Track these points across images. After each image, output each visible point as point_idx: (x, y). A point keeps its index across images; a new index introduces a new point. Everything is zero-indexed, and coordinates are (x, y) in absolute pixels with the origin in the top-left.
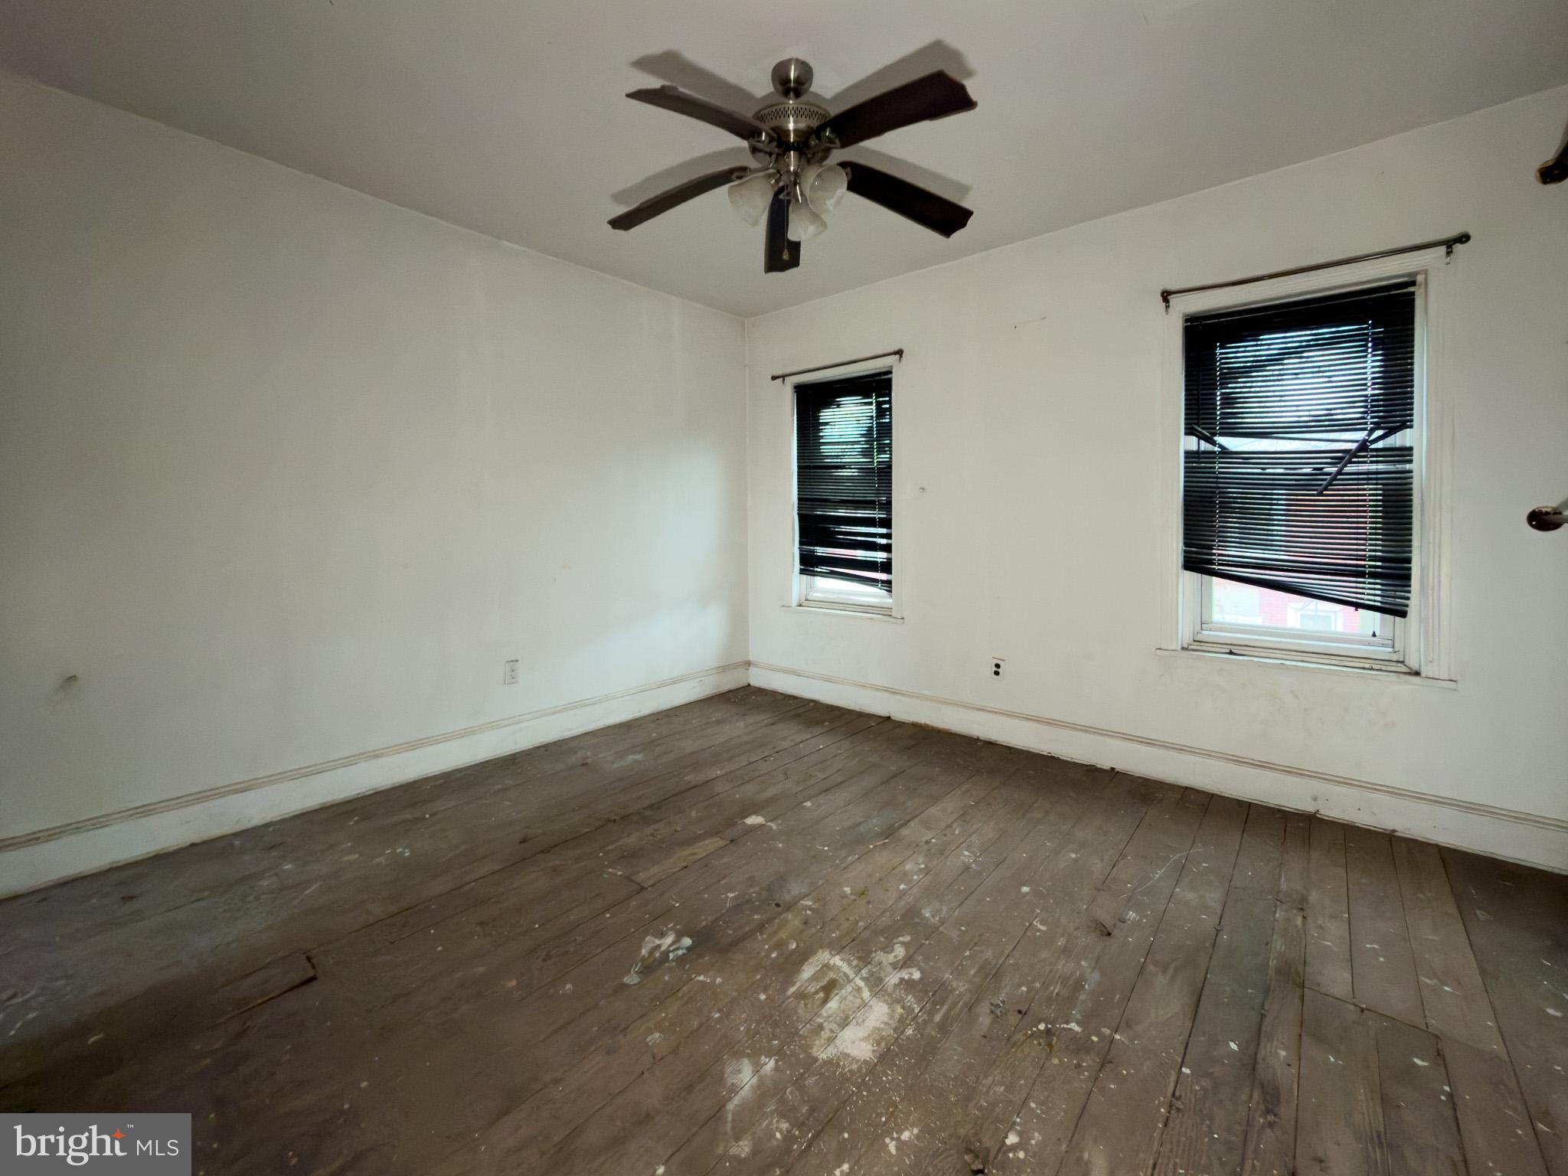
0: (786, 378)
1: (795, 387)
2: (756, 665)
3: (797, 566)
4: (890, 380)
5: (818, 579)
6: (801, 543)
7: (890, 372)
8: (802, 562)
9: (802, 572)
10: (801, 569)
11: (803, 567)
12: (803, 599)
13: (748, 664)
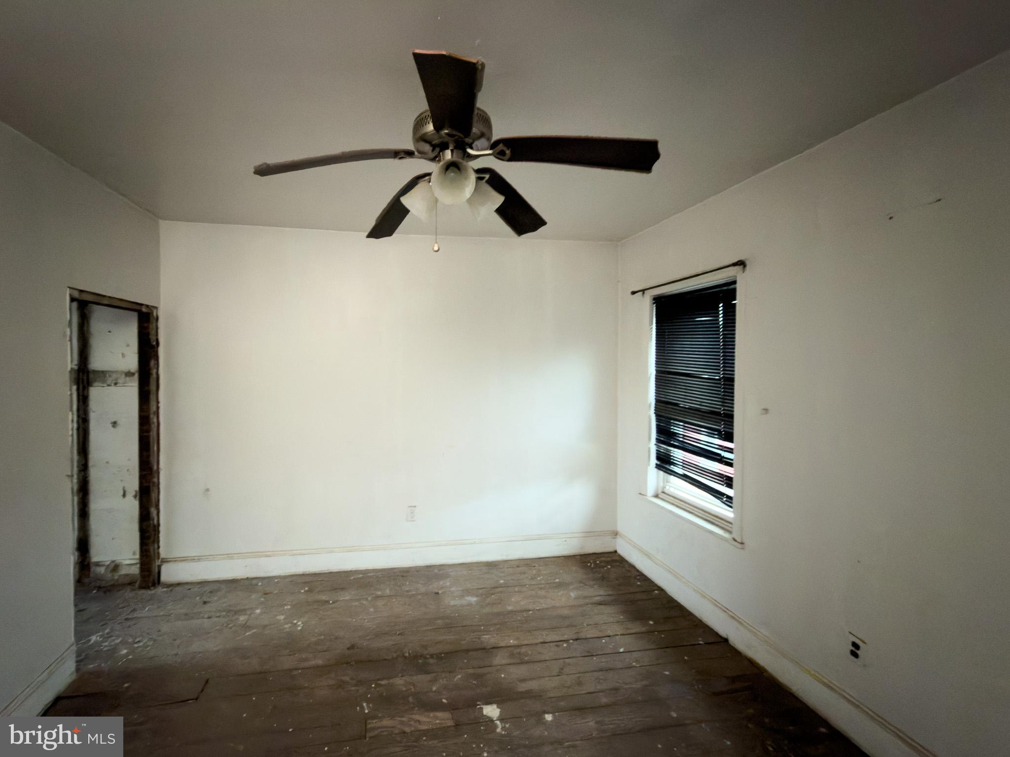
0: (645, 291)
1: (654, 299)
2: (621, 537)
3: (654, 461)
4: (734, 290)
5: (672, 478)
6: (658, 441)
7: (734, 282)
8: (658, 458)
9: (660, 467)
10: (657, 464)
11: (659, 463)
12: (660, 492)
13: (615, 534)
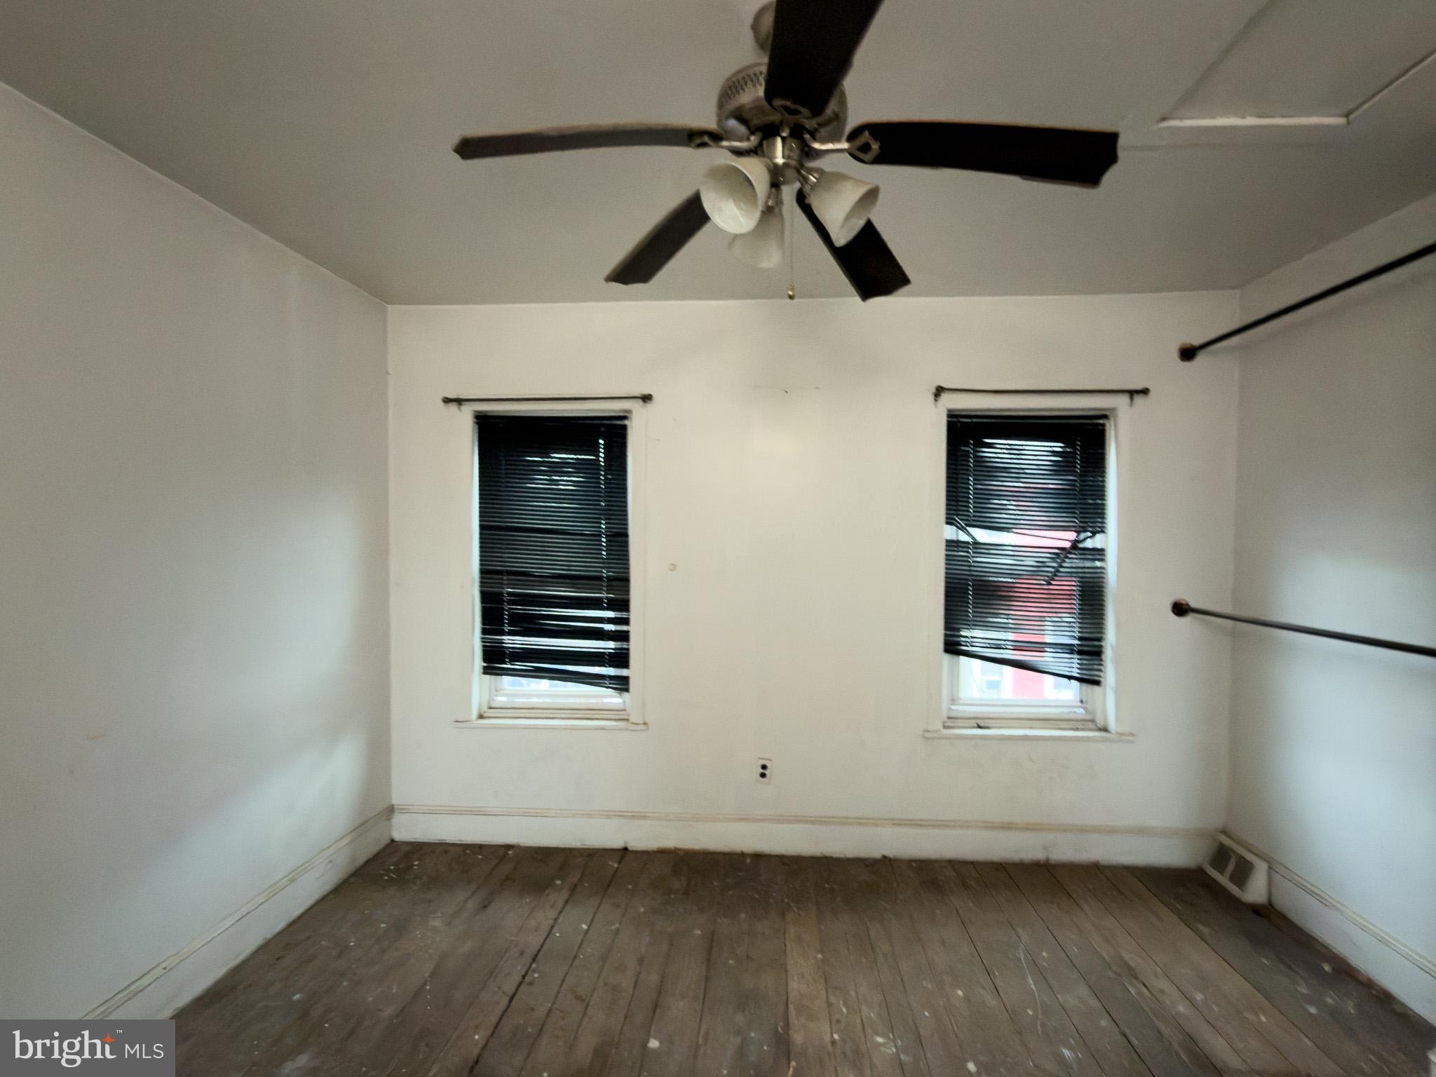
0: (464, 404)
1: (477, 419)
2: (405, 811)
3: (479, 663)
4: (624, 428)
6: (484, 632)
7: (625, 419)
8: (487, 657)
9: (487, 671)
10: (484, 668)
11: (485, 665)
12: (485, 708)
13: (391, 810)
